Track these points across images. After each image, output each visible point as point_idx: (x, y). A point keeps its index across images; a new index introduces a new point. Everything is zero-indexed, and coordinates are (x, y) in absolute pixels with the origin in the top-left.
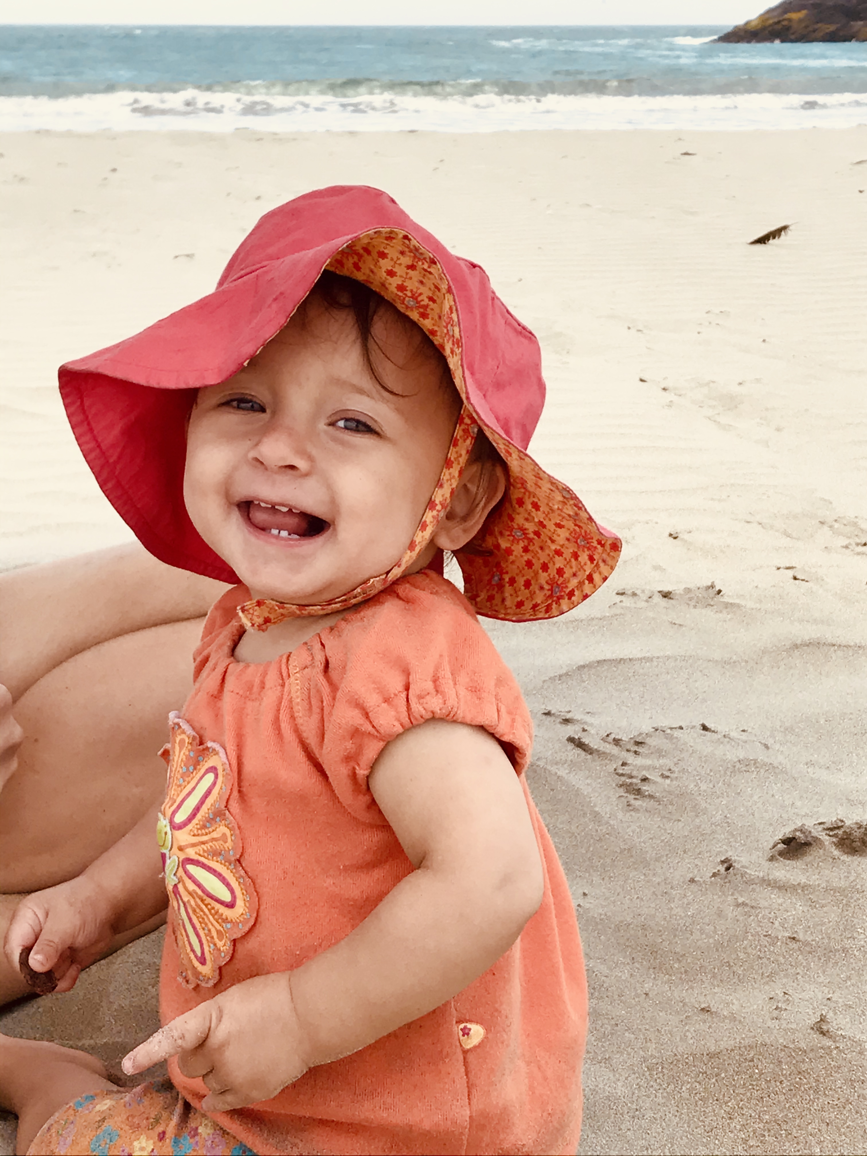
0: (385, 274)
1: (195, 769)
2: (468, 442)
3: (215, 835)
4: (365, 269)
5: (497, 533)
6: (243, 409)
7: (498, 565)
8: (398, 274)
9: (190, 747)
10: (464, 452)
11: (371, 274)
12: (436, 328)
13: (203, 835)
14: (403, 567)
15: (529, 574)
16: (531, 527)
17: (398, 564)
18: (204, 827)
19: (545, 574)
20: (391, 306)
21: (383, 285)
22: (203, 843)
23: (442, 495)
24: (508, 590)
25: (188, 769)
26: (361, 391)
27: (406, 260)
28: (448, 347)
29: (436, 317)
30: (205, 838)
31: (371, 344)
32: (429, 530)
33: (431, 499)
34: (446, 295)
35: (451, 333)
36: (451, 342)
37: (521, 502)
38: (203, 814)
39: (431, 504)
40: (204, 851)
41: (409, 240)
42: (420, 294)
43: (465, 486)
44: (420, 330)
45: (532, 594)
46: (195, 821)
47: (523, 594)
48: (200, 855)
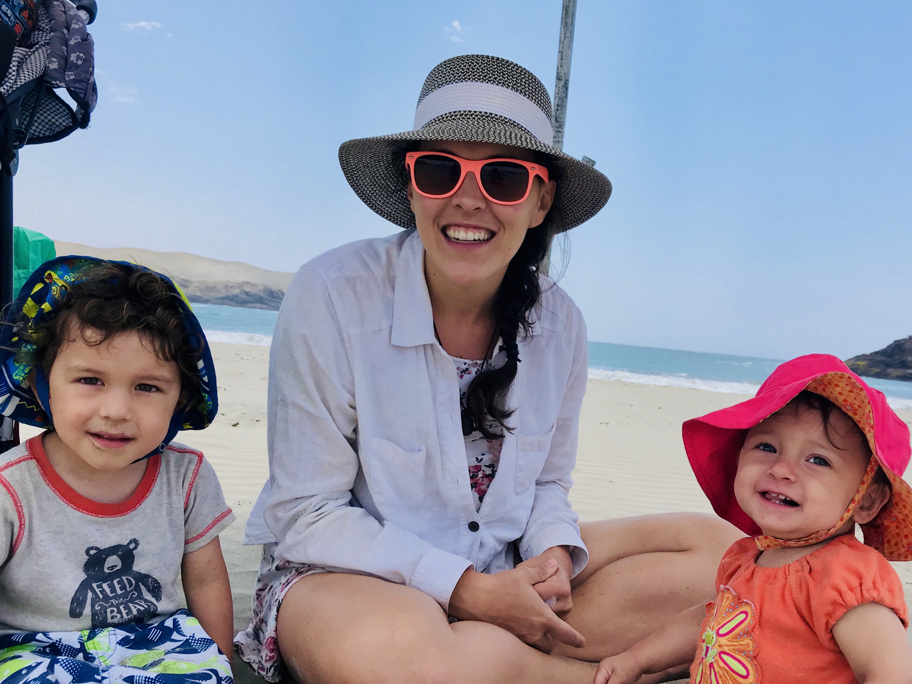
0: (838, 395)
1: (733, 611)
2: (873, 472)
3: (742, 643)
4: (828, 392)
5: (883, 518)
6: (767, 451)
7: (882, 533)
8: (844, 394)
9: (732, 600)
10: (870, 478)
11: (831, 394)
12: (860, 420)
13: (734, 642)
14: (837, 528)
15: (897, 539)
16: (901, 517)
17: (834, 527)
18: (736, 638)
19: (906, 540)
20: (839, 409)
21: (836, 399)
22: (734, 646)
23: (858, 497)
24: (886, 545)
25: (729, 610)
26: (822, 447)
27: (848, 388)
28: (867, 429)
29: (861, 415)
30: (735, 643)
31: (829, 426)
32: (851, 512)
33: (853, 498)
34: (867, 405)
35: (869, 422)
36: (869, 427)
37: (897, 504)
38: (737, 632)
39: (852, 501)
40: (733, 649)
41: (851, 379)
42: (854, 404)
43: (870, 494)
44: (852, 420)
45: (898, 549)
46: (731, 634)
47: (894, 549)
48: (730, 651)
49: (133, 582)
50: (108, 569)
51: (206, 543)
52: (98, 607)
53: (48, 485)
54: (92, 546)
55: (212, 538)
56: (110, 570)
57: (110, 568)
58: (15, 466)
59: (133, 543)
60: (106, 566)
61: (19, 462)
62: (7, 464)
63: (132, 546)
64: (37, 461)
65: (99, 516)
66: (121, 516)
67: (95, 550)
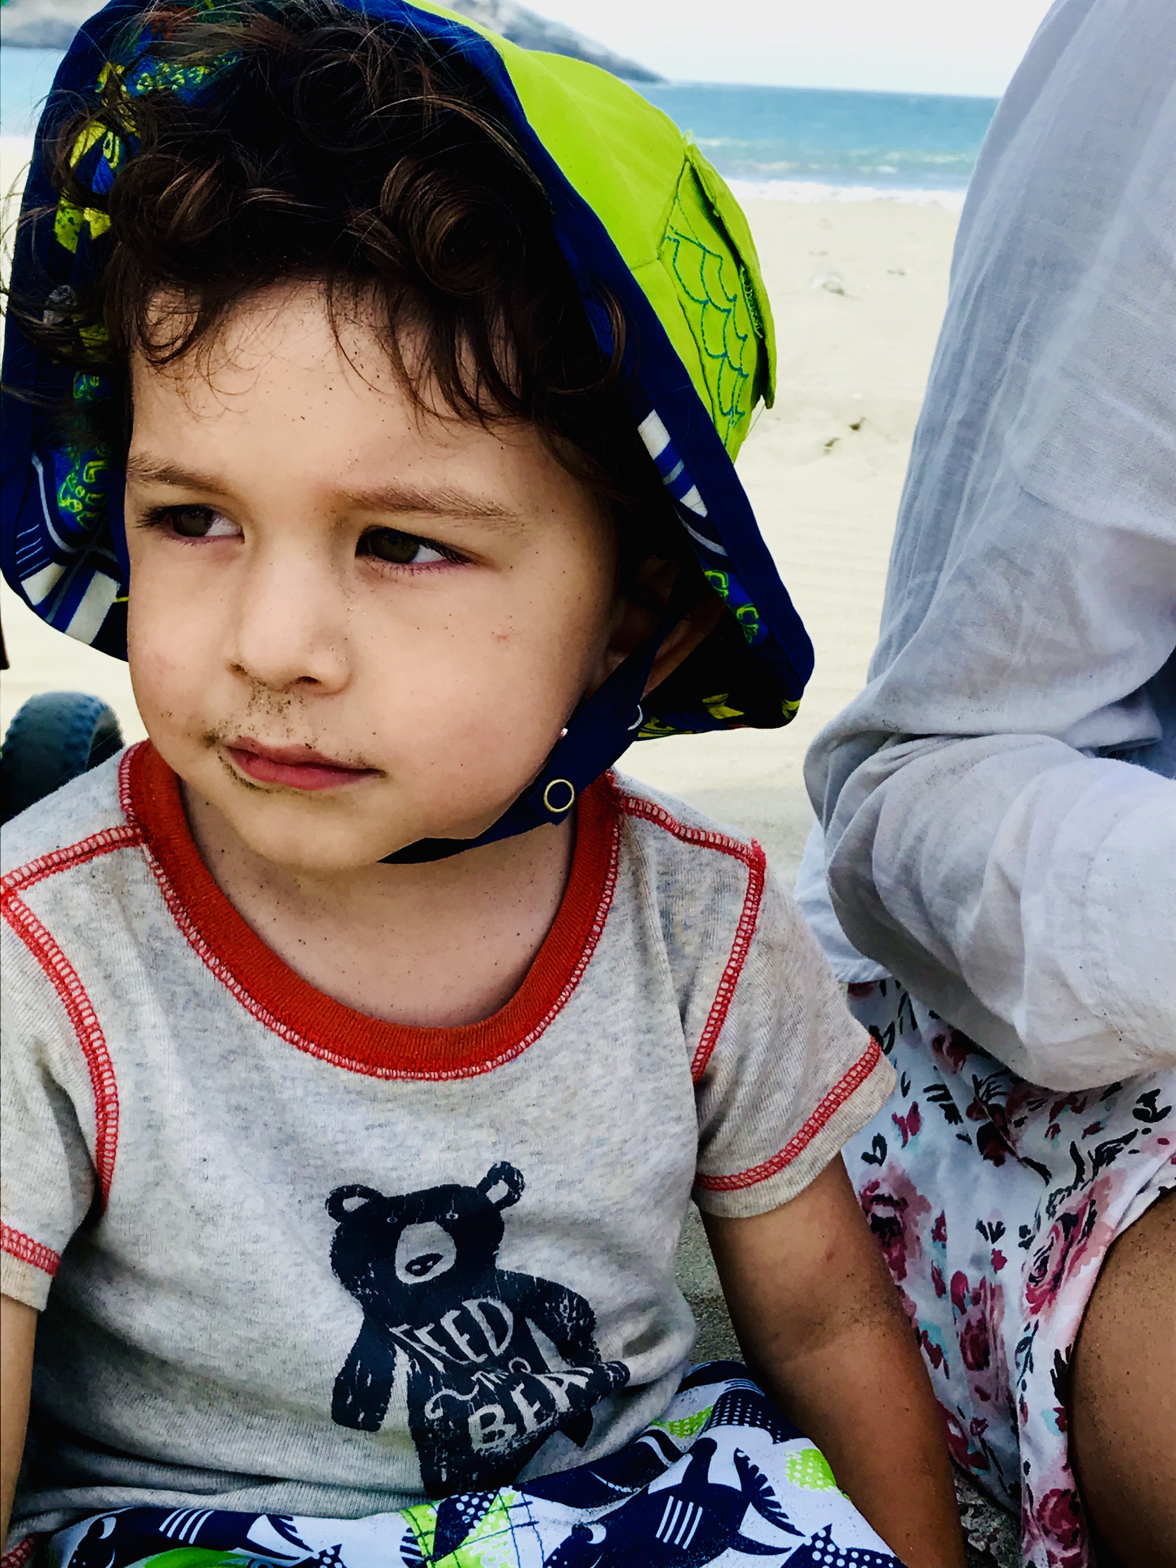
49: (508, 1316)
50: (408, 1268)
51: (799, 1188)
52: (433, 1411)
53: (193, 944)
54: (350, 1184)
55: (817, 1170)
56: (418, 1273)
57: (417, 1267)
58: (74, 868)
59: (501, 1182)
60: (403, 1256)
61: (88, 855)
62: (43, 858)
63: (498, 1192)
64: (153, 850)
65: (379, 1072)
66: (457, 1077)
67: (359, 1196)
